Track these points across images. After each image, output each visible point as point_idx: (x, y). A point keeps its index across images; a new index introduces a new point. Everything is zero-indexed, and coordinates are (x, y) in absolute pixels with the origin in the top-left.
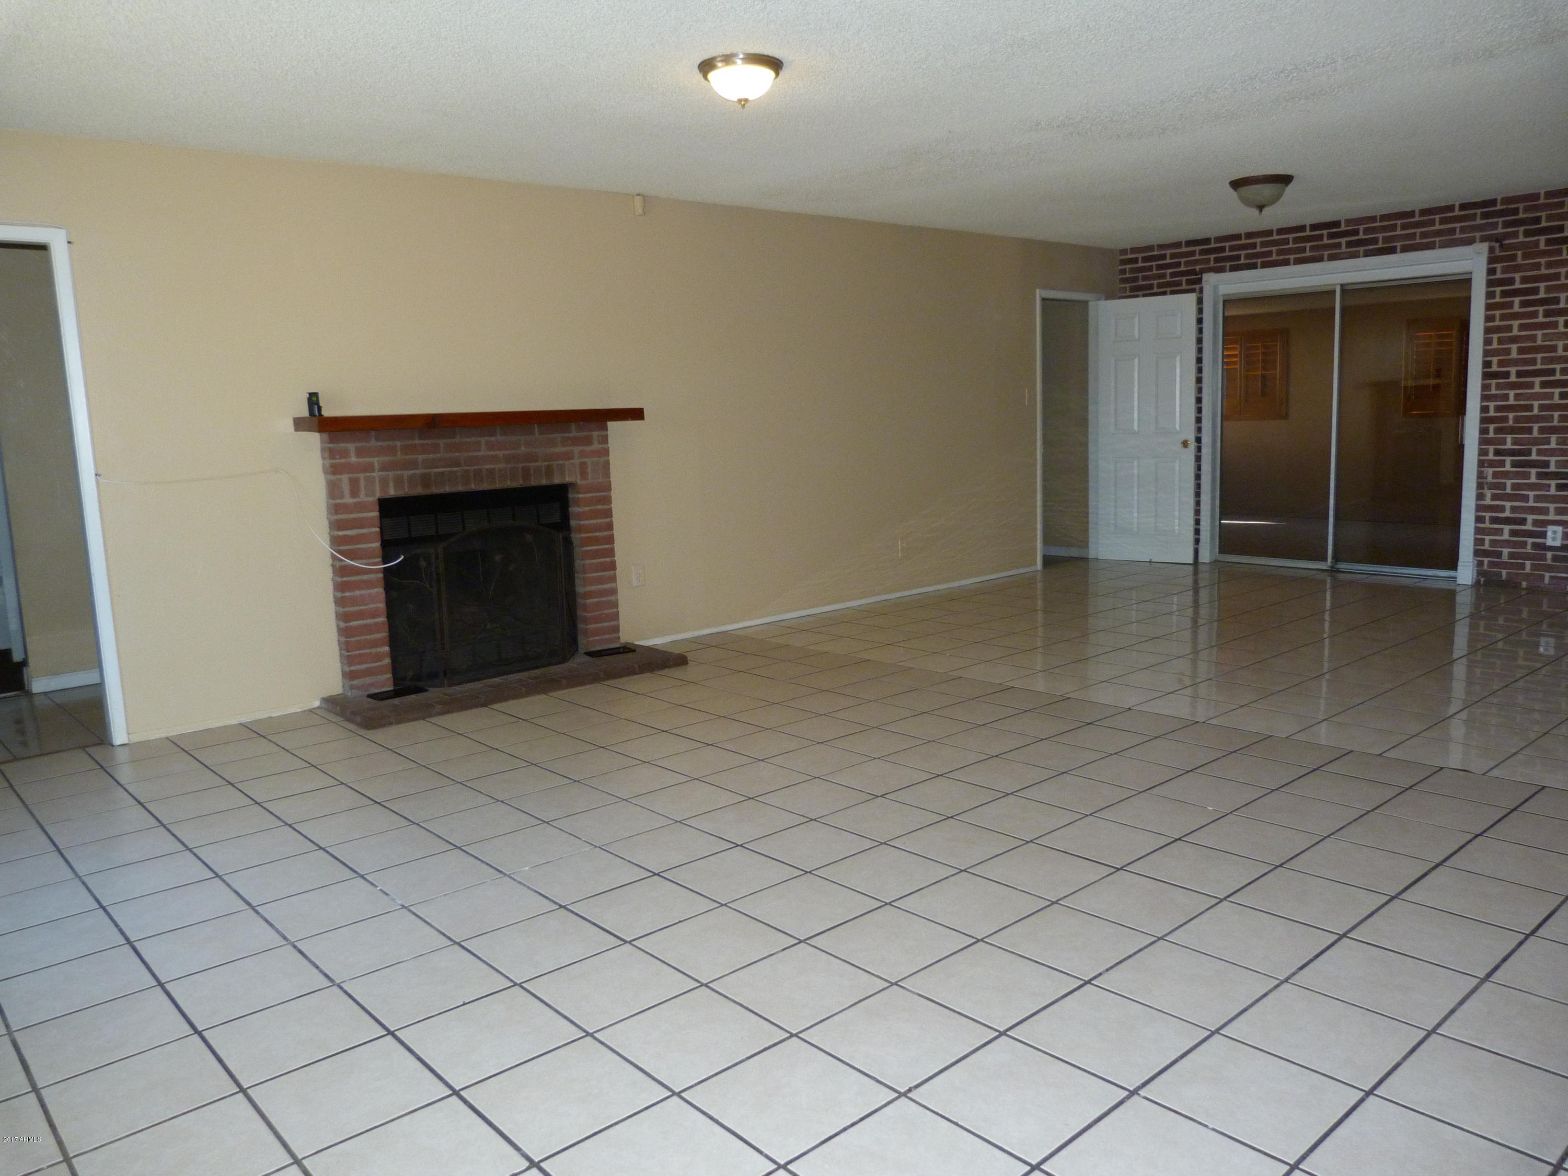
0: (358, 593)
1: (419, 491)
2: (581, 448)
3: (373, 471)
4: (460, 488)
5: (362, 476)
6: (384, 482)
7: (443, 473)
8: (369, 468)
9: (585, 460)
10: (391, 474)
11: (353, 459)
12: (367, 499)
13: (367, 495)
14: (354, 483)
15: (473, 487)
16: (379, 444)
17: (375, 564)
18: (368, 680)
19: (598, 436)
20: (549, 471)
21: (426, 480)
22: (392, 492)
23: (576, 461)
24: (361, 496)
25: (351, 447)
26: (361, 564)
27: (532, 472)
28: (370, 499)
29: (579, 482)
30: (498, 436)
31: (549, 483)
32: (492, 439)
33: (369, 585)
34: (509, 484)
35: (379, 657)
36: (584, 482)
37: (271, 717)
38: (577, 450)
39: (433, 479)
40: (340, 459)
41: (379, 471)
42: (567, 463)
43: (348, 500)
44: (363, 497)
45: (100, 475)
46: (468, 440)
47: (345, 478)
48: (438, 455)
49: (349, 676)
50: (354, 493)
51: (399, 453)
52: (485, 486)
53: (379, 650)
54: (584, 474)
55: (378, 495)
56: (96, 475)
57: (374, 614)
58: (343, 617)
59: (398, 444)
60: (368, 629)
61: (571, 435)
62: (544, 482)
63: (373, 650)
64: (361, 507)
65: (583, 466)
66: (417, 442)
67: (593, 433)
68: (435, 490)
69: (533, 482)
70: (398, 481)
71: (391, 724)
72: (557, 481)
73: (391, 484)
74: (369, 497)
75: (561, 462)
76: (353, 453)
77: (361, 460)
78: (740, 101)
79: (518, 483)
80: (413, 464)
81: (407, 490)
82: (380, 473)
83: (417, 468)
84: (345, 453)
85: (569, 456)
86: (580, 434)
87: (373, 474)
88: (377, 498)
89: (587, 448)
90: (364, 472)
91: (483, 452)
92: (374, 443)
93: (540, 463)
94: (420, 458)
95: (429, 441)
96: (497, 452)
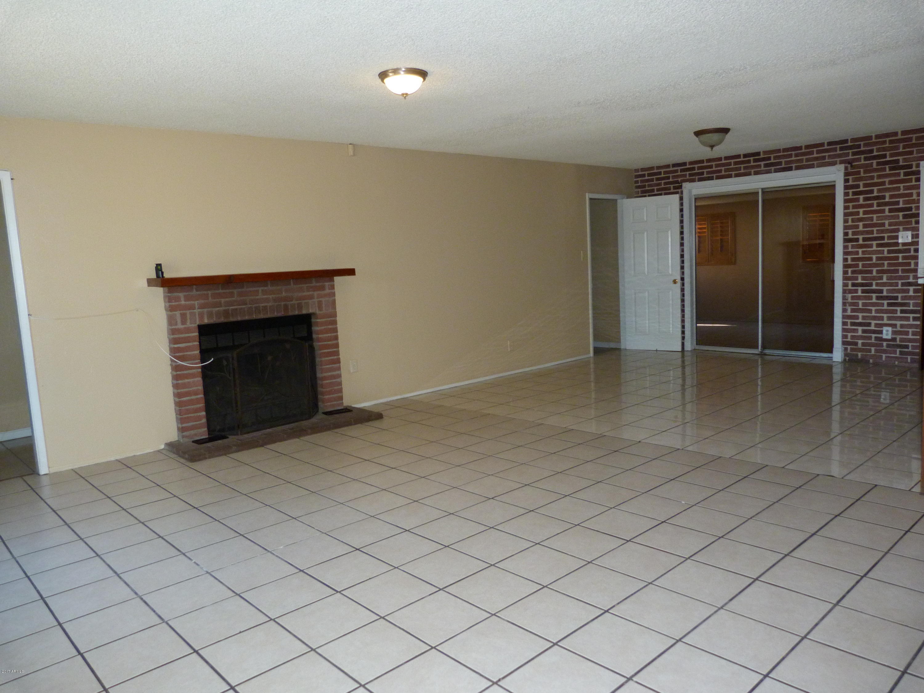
0: (186, 381)
1: (222, 320)
2: (318, 292)
3: (194, 309)
4: (247, 318)
5: (188, 312)
6: (201, 315)
7: (236, 309)
8: (192, 307)
9: (320, 299)
10: (205, 310)
11: (183, 302)
12: (191, 326)
13: (191, 323)
14: (183, 316)
15: (254, 317)
16: (198, 293)
17: (196, 364)
18: (192, 432)
19: (329, 285)
20: (300, 307)
21: (226, 313)
22: (206, 321)
23: (316, 300)
24: (187, 324)
25: (181, 295)
26: (188, 364)
27: (289, 307)
28: (193, 325)
29: (317, 312)
30: (269, 286)
31: (300, 313)
32: (266, 288)
33: (193, 376)
34: (276, 314)
35: (199, 418)
36: (320, 312)
37: (135, 456)
38: (316, 293)
39: (230, 312)
40: (175, 302)
41: (198, 309)
42: (310, 301)
43: (180, 326)
44: (188, 325)
45: (31, 315)
46: (251, 289)
47: (178, 313)
48: (233, 299)
49: (181, 430)
50: (184, 322)
51: (210, 298)
52: (262, 316)
53: (199, 414)
54: (320, 308)
56: (29, 315)
57: (196, 393)
58: (177, 395)
59: (210, 292)
60: (191, 402)
61: (312, 285)
62: (296, 313)
63: (196, 414)
64: (188, 330)
65: (320, 303)
66: (220, 291)
67: (325, 283)
68: (232, 319)
69: (290, 313)
70: (210, 315)
71: (205, 458)
72: (304, 312)
73: (205, 317)
74: (193, 324)
75: (306, 301)
76: (182, 299)
77: (187, 303)
78: (403, 94)
79: (281, 314)
80: (219, 305)
81: (215, 320)
82: (199, 310)
83: (221, 306)
84: (178, 299)
85: (312, 297)
86: (318, 284)
87: (195, 311)
88: (197, 324)
89: (322, 292)
90: (189, 309)
91: (260, 296)
92: (194, 292)
93: (294, 302)
94: (223, 300)
95: (228, 291)
96: (269, 296)
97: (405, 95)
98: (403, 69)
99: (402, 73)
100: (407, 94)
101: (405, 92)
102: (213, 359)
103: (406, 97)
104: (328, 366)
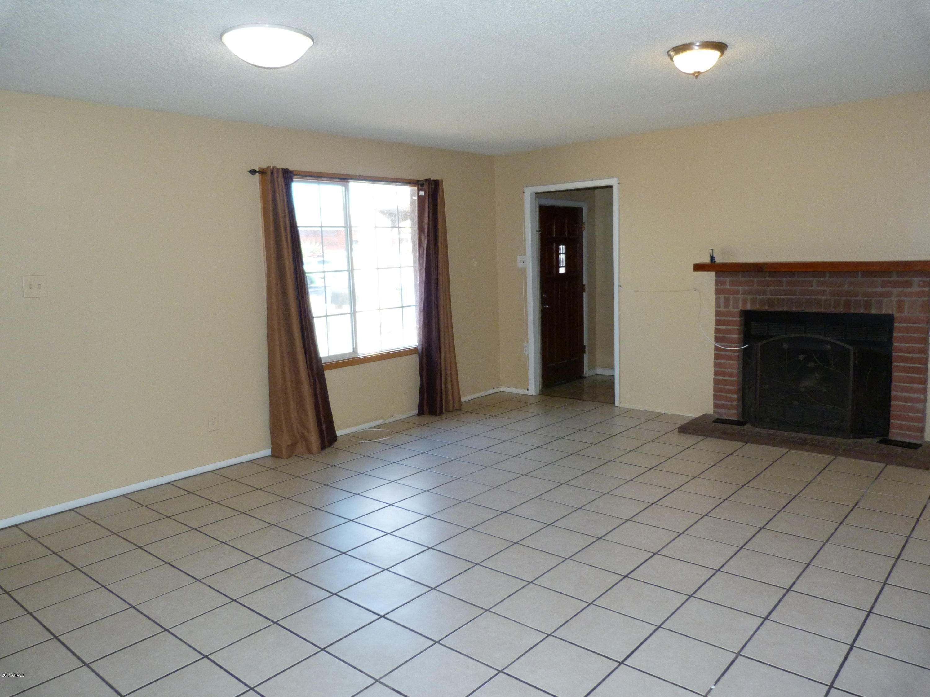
0: (723, 361)
1: (766, 308)
2: (899, 289)
3: (738, 294)
4: (794, 309)
5: (731, 296)
6: (745, 301)
7: (783, 299)
8: (736, 292)
9: (901, 298)
10: (749, 297)
11: (728, 287)
12: (733, 310)
13: (733, 308)
14: (727, 301)
15: (804, 309)
16: (744, 279)
17: (735, 347)
18: (723, 411)
19: (919, 282)
20: (868, 304)
21: (771, 302)
22: (749, 307)
23: (894, 299)
25: (727, 280)
26: (720, 345)
27: (852, 304)
28: (735, 310)
29: (896, 314)
30: (827, 277)
31: (867, 312)
32: (822, 279)
33: (730, 358)
34: (832, 310)
35: (731, 400)
36: (899, 315)
37: (679, 415)
38: (896, 291)
39: (776, 301)
40: (720, 286)
41: (742, 294)
42: (885, 300)
43: (722, 309)
44: (731, 309)
45: (620, 286)
46: (803, 279)
47: (722, 297)
48: (781, 288)
49: (716, 406)
50: (726, 305)
51: (755, 285)
52: (814, 310)
53: (731, 395)
54: (900, 308)
55: (740, 308)
56: (619, 286)
57: (731, 375)
58: (716, 373)
59: (756, 279)
60: (727, 383)
61: (890, 279)
62: (862, 311)
63: (728, 395)
64: (729, 314)
65: (901, 303)
66: (768, 279)
67: (914, 279)
68: (776, 309)
69: (853, 311)
70: (754, 302)
72: (884, 311)
73: (749, 303)
74: (735, 308)
75: (878, 298)
76: (728, 284)
77: (731, 287)
78: (695, 73)
79: (841, 310)
80: (765, 293)
81: (758, 307)
82: (743, 296)
83: (766, 295)
84: (723, 283)
85: (887, 295)
86: (900, 279)
87: (738, 296)
88: (739, 310)
89: (909, 290)
90: (733, 294)
91: (814, 287)
92: (740, 278)
93: (859, 298)
94: (769, 289)
95: (775, 279)
96: (825, 288)
97: (697, 74)
98: (698, 44)
99: (696, 48)
100: (699, 73)
101: (697, 70)
102: (747, 346)
103: (698, 75)
104: (903, 384)
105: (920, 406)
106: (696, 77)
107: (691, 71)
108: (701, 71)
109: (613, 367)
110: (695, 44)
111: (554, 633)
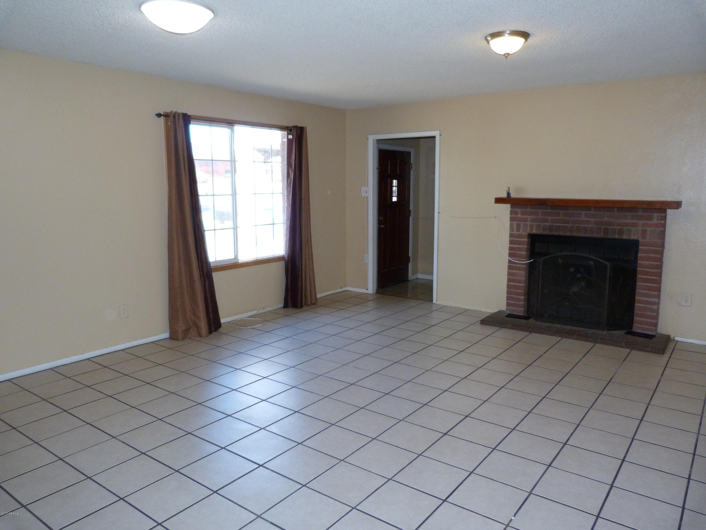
0: (514, 271)
1: (547, 232)
2: (644, 221)
3: (527, 222)
4: (568, 234)
5: (522, 223)
6: (532, 227)
7: (560, 226)
8: (525, 220)
9: (645, 228)
10: (535, 224)
11: (519, 216)
12: (523, 233)
14: (518, 226)
15: (575, 234)
16: (531, 210)
17: (524, 261)
18: (513, 308)
19: (658, 216)
20: (621, 232)
21: (551, 228)
22: (534, 232)
23: (640, 229)
24: (520, 231)
25: (519, 210)
26: (512, 259)
27: (610, 231)
28: (524, 233)
29: (641, 240)
30: (592, 211)
31: (619, 238)
32: (589, 212)
33: (519, 269)
34: (595, 235)
35: (519, 300)
36: (643, 240)
37: (481, 311)
38: (641, 222)
39: (554, 228)
40: (514, 215)
41: (530, 222)
42: (633, 229)
43: (515, 232)
44: (521, 232)
45: (439, 213)
46: (575, 212)
47: (515, 223)
48: (559, 218)
49: (508, 304)
50: (518, 230)
51: (540, 215)
52: (582, 235)
53: (519, 297)
54: (644, 236)
55: (528, 231)
57: (519, 282)
58: (509, 280)
59: (540, 211)
60: (516, 287)
61: (638, 214)
62: (617, 237)
63: (517, 297)
64: (520, 236)
65: (644, 231)
66: (549, 211)
67: (654, 214)
68: (555, 233)
69: (610, 236)
70: (538, 227)
72: (633, 237)
73: (535, 229)
74: (524, 232)
75: (628, 228)
76: (519, 213)
77: (522, 216)
78: (505, 54)
79: (601, 235)
81: (541, 232)
82: (530, 223)
83: (547, 222)
84: (516, 213)
85: (635, 225)
86: (644, 214)
87: (528, 223)
88: (527, 233)
89: (650, 222)
90: (524, 221)
91: (583, 218)
92: (529, 210)
93: (615, 227)
94: (550, 218)
95: (555, 211)
96: (590, 219)
97: (507, 55)
98: (508, 32)
99: (507, 35)
100: (508, 54)
101: (507, 52)
102: (532, 260)
103: (507, 56)
104: (644, 291)
105: (655, 307)
106: (506, 57)
107: (502, 53)
108: (510, 53)
109: (432, 274)
110: (506, 32)
111: (394, 478)
